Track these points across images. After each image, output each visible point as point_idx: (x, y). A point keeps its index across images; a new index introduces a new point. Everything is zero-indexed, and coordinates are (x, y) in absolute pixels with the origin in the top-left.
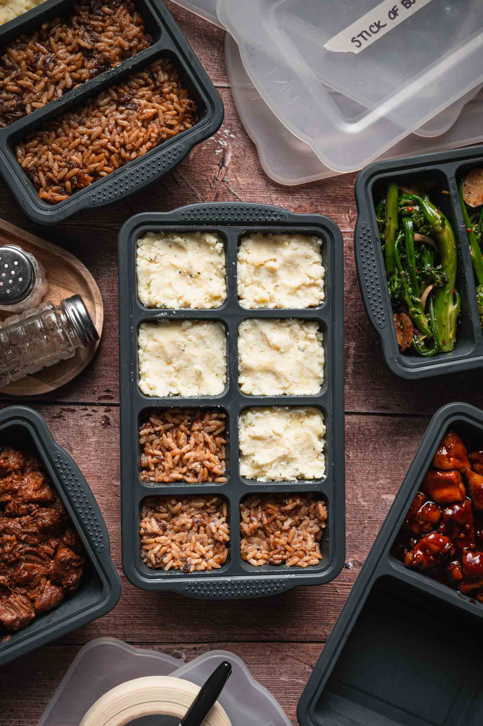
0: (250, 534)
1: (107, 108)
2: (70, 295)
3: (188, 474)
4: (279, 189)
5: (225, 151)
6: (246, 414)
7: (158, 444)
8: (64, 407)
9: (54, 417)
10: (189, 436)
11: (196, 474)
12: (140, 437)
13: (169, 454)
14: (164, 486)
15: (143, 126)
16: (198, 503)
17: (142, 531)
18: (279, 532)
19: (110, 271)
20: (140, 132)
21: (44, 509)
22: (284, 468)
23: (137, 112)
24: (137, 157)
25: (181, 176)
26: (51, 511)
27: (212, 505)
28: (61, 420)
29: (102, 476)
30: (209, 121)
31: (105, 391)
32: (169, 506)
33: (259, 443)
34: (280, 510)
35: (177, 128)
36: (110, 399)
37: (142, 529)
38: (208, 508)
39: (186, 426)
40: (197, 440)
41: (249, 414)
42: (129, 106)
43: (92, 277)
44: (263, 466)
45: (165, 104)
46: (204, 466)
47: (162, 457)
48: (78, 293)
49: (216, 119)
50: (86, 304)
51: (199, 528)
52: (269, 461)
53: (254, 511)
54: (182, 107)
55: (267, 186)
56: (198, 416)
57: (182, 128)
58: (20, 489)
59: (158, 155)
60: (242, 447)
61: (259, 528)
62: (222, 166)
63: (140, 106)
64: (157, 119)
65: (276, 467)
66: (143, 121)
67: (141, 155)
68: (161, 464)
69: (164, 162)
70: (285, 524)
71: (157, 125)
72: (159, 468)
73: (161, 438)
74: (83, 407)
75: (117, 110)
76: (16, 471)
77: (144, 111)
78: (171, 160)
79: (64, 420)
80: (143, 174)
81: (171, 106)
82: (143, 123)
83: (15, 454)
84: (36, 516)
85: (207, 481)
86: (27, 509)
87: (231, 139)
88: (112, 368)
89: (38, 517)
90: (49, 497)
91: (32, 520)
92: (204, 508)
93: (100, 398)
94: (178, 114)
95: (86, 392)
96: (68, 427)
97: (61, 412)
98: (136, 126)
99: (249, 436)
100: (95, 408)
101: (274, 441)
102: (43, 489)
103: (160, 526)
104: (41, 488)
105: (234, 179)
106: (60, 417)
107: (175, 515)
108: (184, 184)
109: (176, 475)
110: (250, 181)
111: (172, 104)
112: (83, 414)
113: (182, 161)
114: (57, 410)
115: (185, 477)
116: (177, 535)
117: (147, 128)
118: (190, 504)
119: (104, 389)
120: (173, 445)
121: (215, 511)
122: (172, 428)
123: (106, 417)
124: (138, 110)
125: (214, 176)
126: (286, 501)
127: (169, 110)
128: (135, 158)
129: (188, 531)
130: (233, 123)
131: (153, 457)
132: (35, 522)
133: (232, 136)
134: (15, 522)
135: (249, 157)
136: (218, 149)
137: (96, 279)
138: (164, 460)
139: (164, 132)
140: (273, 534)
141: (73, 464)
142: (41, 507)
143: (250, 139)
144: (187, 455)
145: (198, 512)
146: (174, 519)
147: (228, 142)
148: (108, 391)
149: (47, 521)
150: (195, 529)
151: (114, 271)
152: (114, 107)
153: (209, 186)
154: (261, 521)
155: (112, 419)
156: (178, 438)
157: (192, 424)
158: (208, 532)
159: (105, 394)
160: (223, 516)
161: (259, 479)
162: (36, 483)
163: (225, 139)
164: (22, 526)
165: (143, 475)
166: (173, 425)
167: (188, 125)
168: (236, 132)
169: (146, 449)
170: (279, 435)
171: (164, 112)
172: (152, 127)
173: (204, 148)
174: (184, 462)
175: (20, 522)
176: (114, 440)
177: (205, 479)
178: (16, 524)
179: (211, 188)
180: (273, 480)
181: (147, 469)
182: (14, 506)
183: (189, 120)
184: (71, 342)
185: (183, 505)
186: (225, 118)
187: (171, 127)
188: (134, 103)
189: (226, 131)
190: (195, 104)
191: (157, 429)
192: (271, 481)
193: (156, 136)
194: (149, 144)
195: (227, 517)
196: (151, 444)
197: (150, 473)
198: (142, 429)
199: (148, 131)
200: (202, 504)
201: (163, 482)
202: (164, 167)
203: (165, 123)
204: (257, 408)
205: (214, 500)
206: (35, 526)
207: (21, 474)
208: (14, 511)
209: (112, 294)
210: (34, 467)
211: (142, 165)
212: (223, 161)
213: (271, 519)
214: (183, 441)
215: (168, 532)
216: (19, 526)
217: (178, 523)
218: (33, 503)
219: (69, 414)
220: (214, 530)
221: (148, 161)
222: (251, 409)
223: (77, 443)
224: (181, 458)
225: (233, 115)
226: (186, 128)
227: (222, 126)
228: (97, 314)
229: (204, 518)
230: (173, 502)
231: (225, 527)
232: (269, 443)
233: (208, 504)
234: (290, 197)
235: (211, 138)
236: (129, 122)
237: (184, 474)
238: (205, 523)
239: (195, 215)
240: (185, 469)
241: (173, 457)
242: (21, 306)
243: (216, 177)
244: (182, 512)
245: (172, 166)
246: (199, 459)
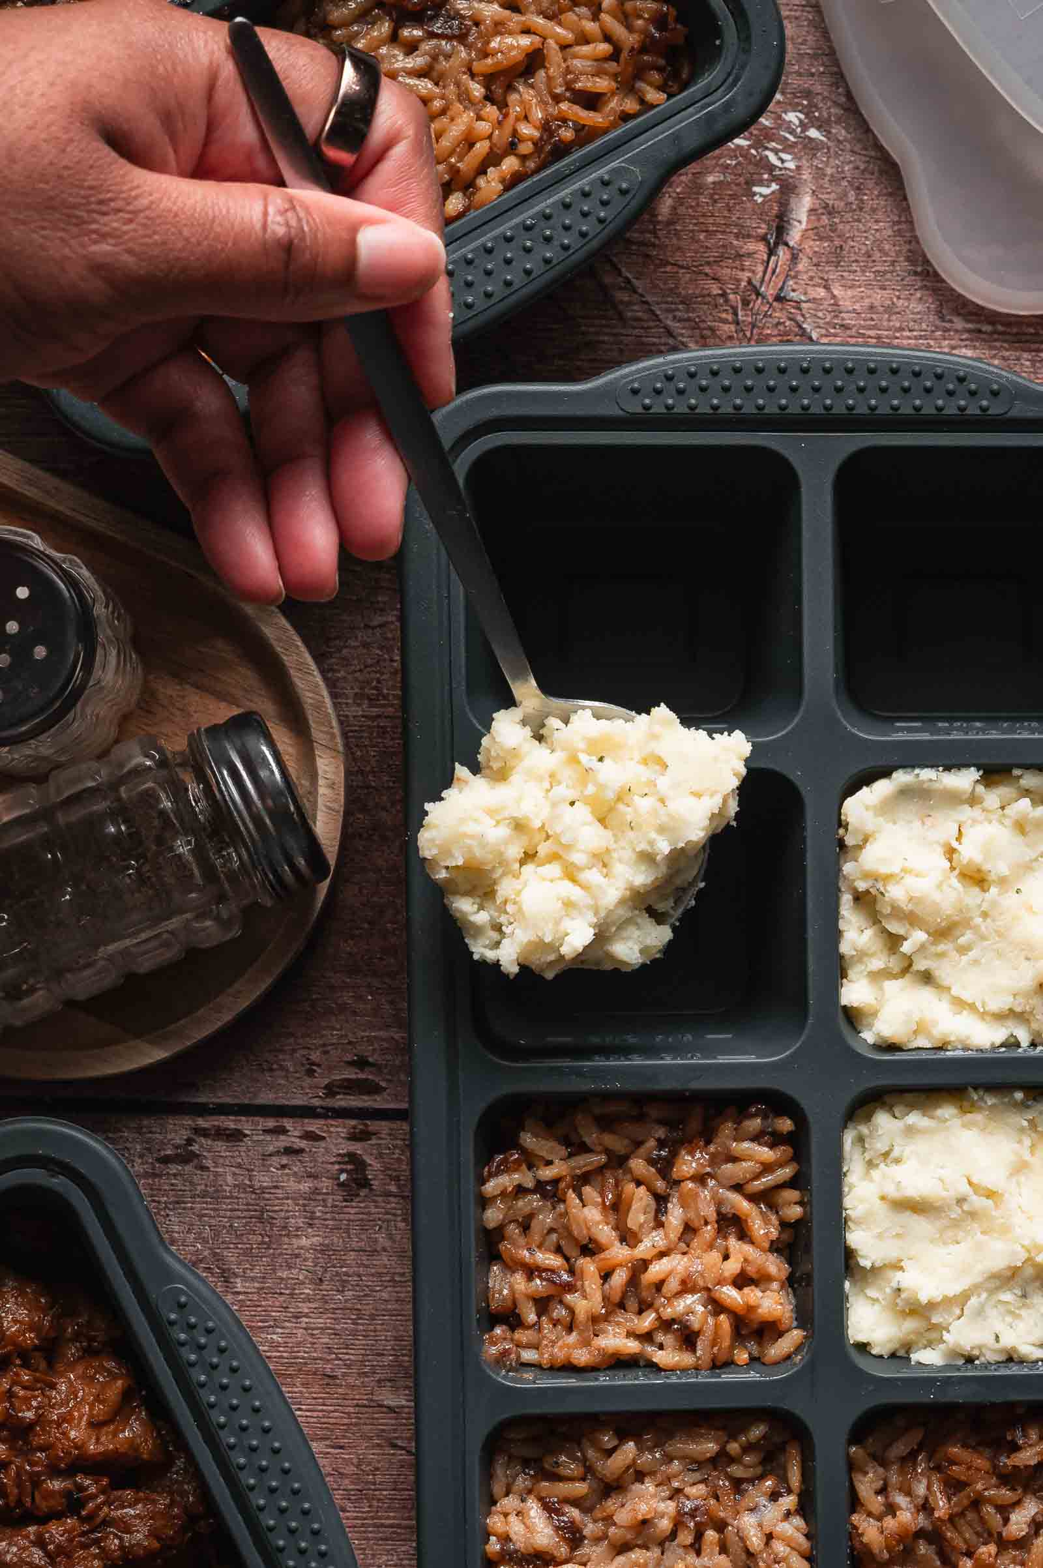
0: (886, 1555)
1: (357, 34)
2: (223, 713)
3: (660, 1337)
4: (987, 328)
5: (788, 188)
6: (868, 1118)
7: (552, 1230)
8: (202, 1123)
9: (166, 1160)
10: (661, 1200)
11: (688, 1339)
12: (484, 1202)
13: (589, 1267)
14: (572, 1382)
15: (489, 98)
16: (693, 1442)
17: (494, 1546)
18: (992, 1548)
19: (367, 626)
20: (479, 118)
21: (129, 1494)
22: (1011, 1313)
23: (469, 47)
24: (467, 209)
25: (628, 281)
26: (154, 1502)
27: (747, 1449)
28: (188, 1168)
29: (338, 1373)
30: (731, 79)
31: (351, 1064)
32: (591, 1453)
33: (921, 1225)
34: (995, 1467)
35: (614, 104)
36: (369, 1093)
37: (493, 1539)
38: (732, 1460)
39: (651, 1162)
40: (691, 1215)
41: (882, 1119)
42: (437, 27)
43: (303, 649)
44: (932, 1306)
45: (570, 16)
46: (717, 1307)
47: (565, 1277)
48: (254, 707)
49: (754, 74)
50: (281, 747)
51: (699, 1536)
52: (954, 1288)
53: (902, 1472)
54: (630, 28)
55: (942, 319)
56: (695, 1125)
57: (631, 105)
58: (40, 1419)
59: (545, 204)
60: (855, 1238)
61: (920, 1534)
62: (776, 244)
63: (477, 24)
64: (541, 73)
65: (980, 1312)
66: (489, 80)
67: (482, 205)
68: (561, 1302)
69: (567, 228)
70: (1013, 1517)
71: (539, 93)
72: (555, 1315)
73: (561, 1207)
74: (271, 1123)
75: (394, 38)
76: (25, 1356)
77: (494, 44)
78: (592, 219)
79: (204, 1168)
80: (488, 273)
81: (590, 26)
82: (487, 87)
83: (22, 1293)
84: (99, 1520)
85: (729, 1364)
86: (67, 1494)
87: (811, 147)
88: (376, 983)
89: (106, 1523)
90: (147, 1448)
91: (83, 1534)
92: (720, 1460)
93: (331, 1091)
94: (615, 56)
95: (282, 1068)
96: (216, 1195)
97: (190, 1142)
98: (464, 97)
99: (883, 1198)
100: (314, 1126)
101: (972, 1215)
102: (126, 1422)
103: (557, 1529)
104: (118, 1414)
105: (822, 292)
106: (186, 1157)
107: (612, 1488)
108: (637, 311)
109: (615, 1340)
110: (879, 297)
111: (595, 17)
112: (271, 1149)
113: (629, 223)
114: (176, 1131)
115: (649, 1349)
116: (621, 1559)
117: (502, 105)
118: (669, 1448)
119: (349, 1058)
120: (605, 1233)
121: (759, 1470)
122: (601, 1170)
123: (352, 1157)
124: (471, 39)
125: (750, 282)
126: (1019, 1433)
127: (584, 39)
128: (460, 215)
129: (661, 1544)
130: (818, 88)
131: (530, 1278)
132: (97, 1542)
133: (813, 133)
134: (24, 1542)
135: (874, 210)
136: (761, 183)
137: (319, 658)
138: (570, 1288)
139: (565, 120)
140: (969, 1554)
141: (235, 1329)
142: (117, 1484)
143: (879, 147)
144: (656, 1270)
145: (697, 1476)
146: (610, 1502)
147: (797, 158)
148: (361, 1063)
149: (139, 1536)
150: (686, 1537)
151: (381, 626)
152: (385, 27)
153: (730, 317)
154: (925, 1507)
155: (377, 1166)
156: (623, 1207)
157: (674, 1154)
158: (735, 1546)
159: (351, 1074)
160: (790, 1491)
161: (915, 1357)
162: (97, 1399)
163: (788, 147)
164: (48, 1554)
165: (496, 1343)
166: (603, 1158)
167: (653, 95)
168: (828, 121)
169: (505, 1247)
170: (990, 1194)
171: (564, 47)
172: (522, 102)
173: (710, 179)
174: (644, 1294)
175: (40, 1543)
176: (382, 1239)
177: (723, 1358)
178: (24, 1549)
179: (738, 323)
180: (970, 1360)
181: (511, 1318)
182: (19, 1484)
183: (655, 76)
184: (226, 886)
185: (641, 1449)
186: (787, 68)
187: (591, 101)
188: (457, 12)
189: (792, 117)
190: (677, 20)
191: (547, 1173)
192: (961, 1362)
193: (537, 134)
194: (510, 164)
195: (800, 1495)
196: (526, 1227)
197: (522, 1336)
198: (491, 1175)
199: (506, 116)
200: (710, 1447)
201: (569, 1368)
202: (565, 248)
203: (569, 86)
204: (909, 1097)
205: (757, 1432)
206: (95, 1557)
207: (43, 1365)
208: (19, 1503)
209: (375, 711)
210: (91, 1339)
211: (487, 239)
212: (781, 226)
213: (962, 1499)
214: (642, 1218)
215: (586, 1550)
216: (37, 1555)
217: (623, 1517)
218: (87, 1473)
219: (220, 1146)
220: (755, 1541)
221: (506, 227)
222: (887, 1099)
223: (247, 1253)
224: (634, 1281)
225: (814, 57)
226: (646, 106)
227: (778, 96)
228: (321, 782)
229: (717, 1498)
230: (607, 1440)
231: (794, 1528)
232: (956, 1224)
233: (734, 1447)
234: (1026, 355)
235: (737, 141)
236: (437, 84)
237: (647, 1337)
238: (722, 1514)
239: (681, 392)
240: (647, 1321)
241: (606, 1276)
242: (45, 751)
243: (756, 283)
244: (640, 1476)
245: (595, 244)
246: (701, 1283)
